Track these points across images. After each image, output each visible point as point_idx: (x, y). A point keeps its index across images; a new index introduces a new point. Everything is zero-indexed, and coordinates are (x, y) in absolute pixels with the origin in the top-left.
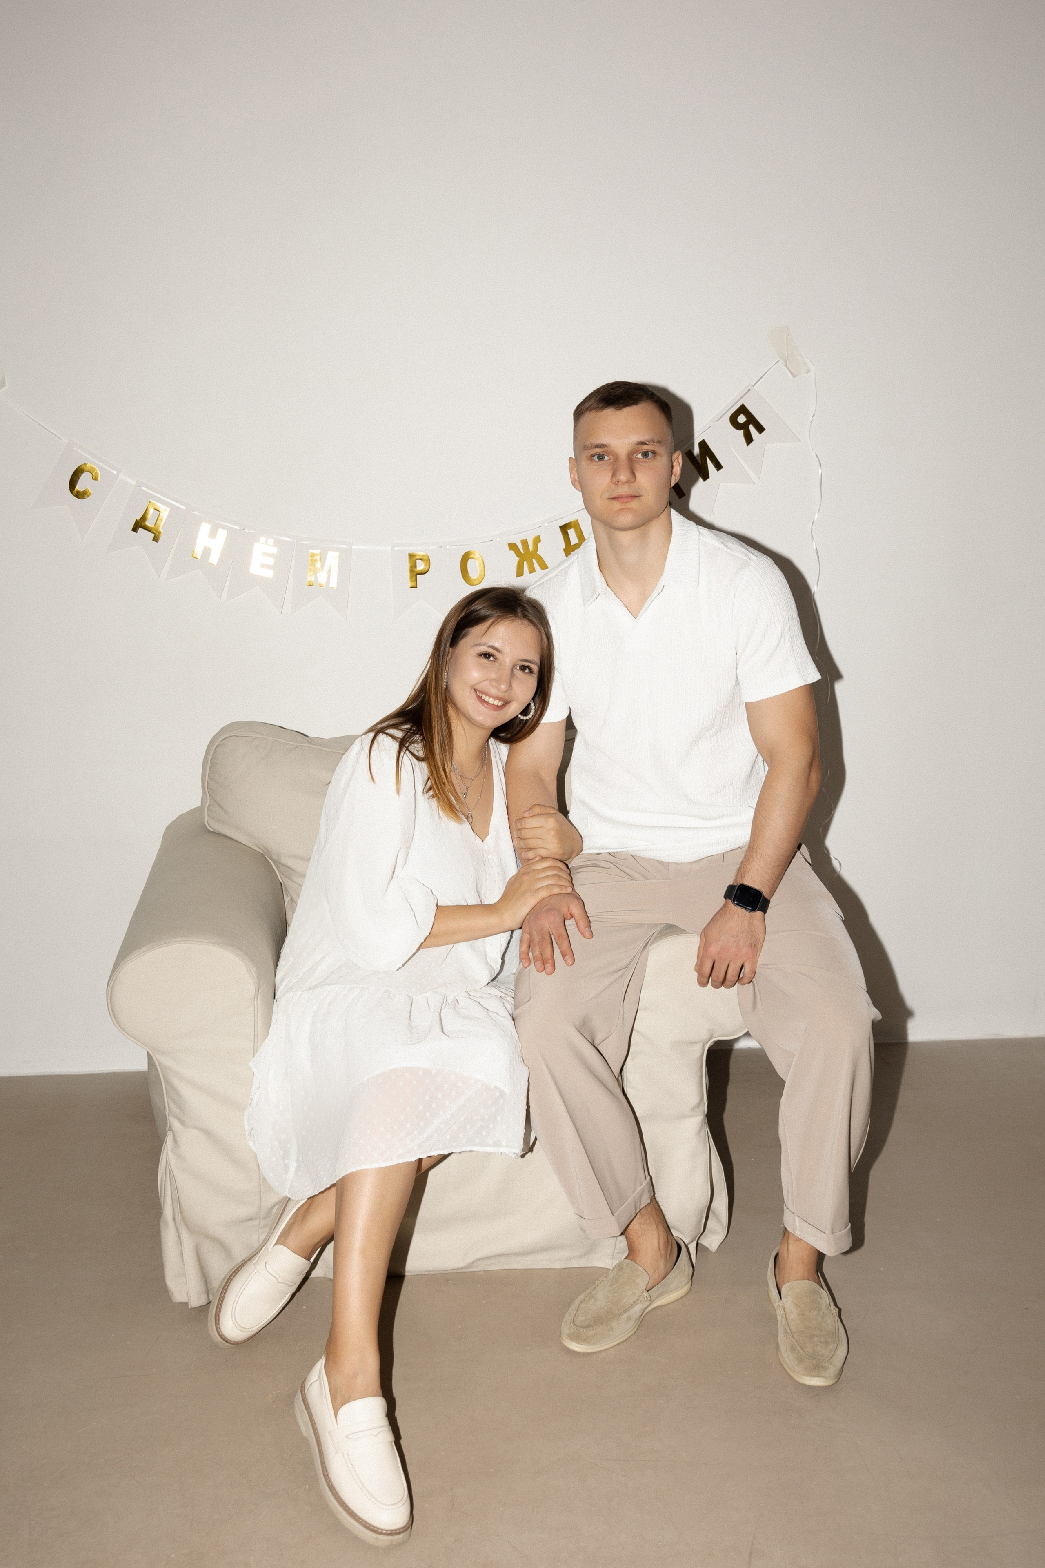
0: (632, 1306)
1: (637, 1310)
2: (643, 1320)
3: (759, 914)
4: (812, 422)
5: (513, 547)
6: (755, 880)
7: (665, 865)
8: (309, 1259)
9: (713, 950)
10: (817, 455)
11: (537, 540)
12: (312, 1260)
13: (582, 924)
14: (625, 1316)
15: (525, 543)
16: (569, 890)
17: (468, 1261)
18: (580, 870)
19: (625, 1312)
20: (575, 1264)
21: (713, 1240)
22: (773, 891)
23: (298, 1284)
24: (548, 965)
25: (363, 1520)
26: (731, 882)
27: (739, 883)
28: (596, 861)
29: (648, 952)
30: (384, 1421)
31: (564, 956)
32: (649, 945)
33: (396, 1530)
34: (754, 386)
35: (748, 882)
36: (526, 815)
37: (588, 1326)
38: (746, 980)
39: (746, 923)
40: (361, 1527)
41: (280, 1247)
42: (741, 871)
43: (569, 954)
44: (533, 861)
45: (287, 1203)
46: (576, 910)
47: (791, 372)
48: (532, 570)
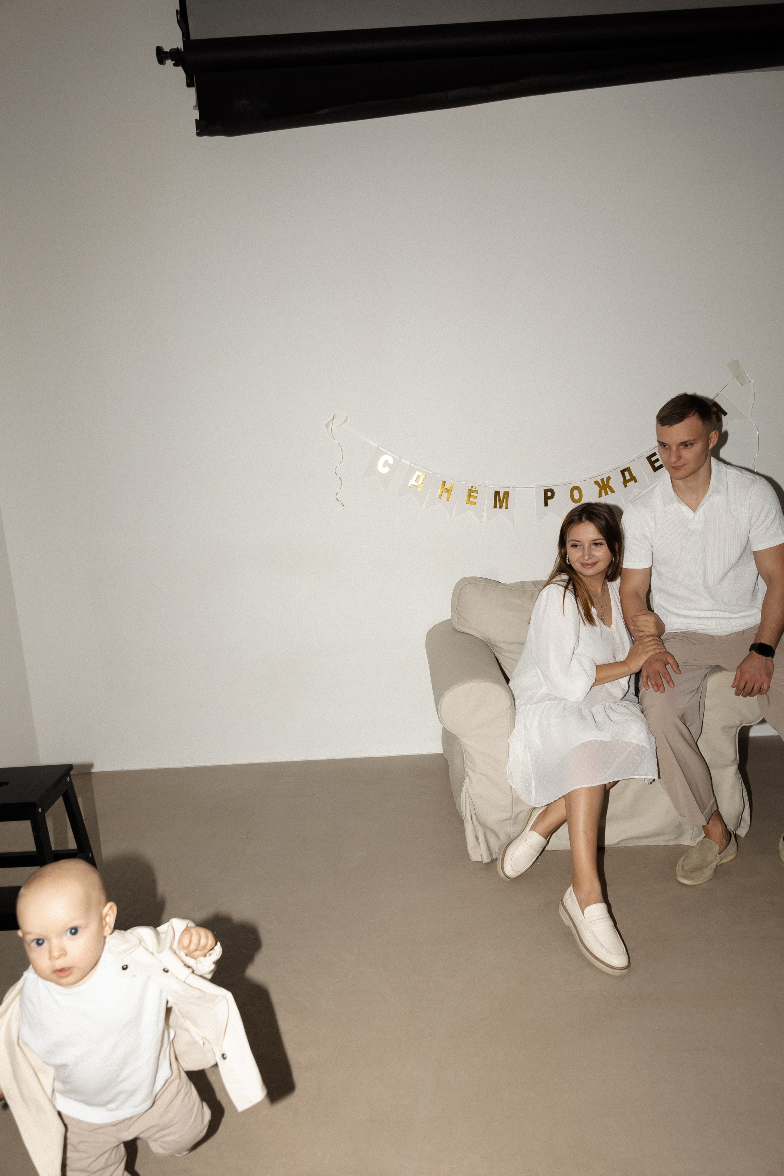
0: (712, 862)
1: (714, 865)
2: (718, 870)
3: (770, 657)
4: (752, 408)
5: (596, 483)
6: (766, 640)
7: (713, 637)
8: (546, 839)
9: (747, 676)
10: (756, 426)
11: (609, 478)
12: (547, 840)
13: (675, 668)
14: (710, 867)
15: (602, 480)
16: (664, 650)
17: (616, 841)
18: (667, 641)
19: (709, 865)
20: (671, 843)
21: (742, 832)
22: (776, 646)
23: (540, 852)
24: (661, 688)
25: (605, 963)
26: (752, 642)
27: (758, 642)
28: (675, 636)
29: (707, 680)
30: (607, 915)
31: (668, 683)
32: (707, 677)
33: (623, 968)
34: (720, 392)
35: (763, 641)
36: (638, 614)
37: (692, 872)
38: (764, 692)
39: (764, 663)
40: (606, 967)
41: (532, 832)
42: (757, 636)
43: (670, 682)
44: (643, 637)
45: (532, 812)
46: (670, 660)
47: (740, 383)
48: (606, 494)
